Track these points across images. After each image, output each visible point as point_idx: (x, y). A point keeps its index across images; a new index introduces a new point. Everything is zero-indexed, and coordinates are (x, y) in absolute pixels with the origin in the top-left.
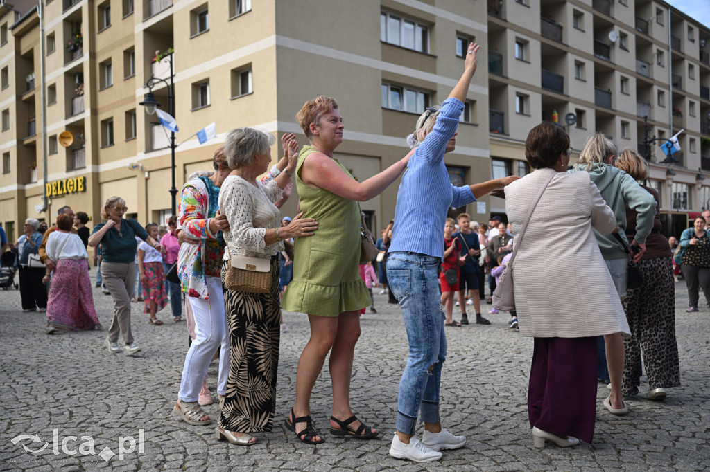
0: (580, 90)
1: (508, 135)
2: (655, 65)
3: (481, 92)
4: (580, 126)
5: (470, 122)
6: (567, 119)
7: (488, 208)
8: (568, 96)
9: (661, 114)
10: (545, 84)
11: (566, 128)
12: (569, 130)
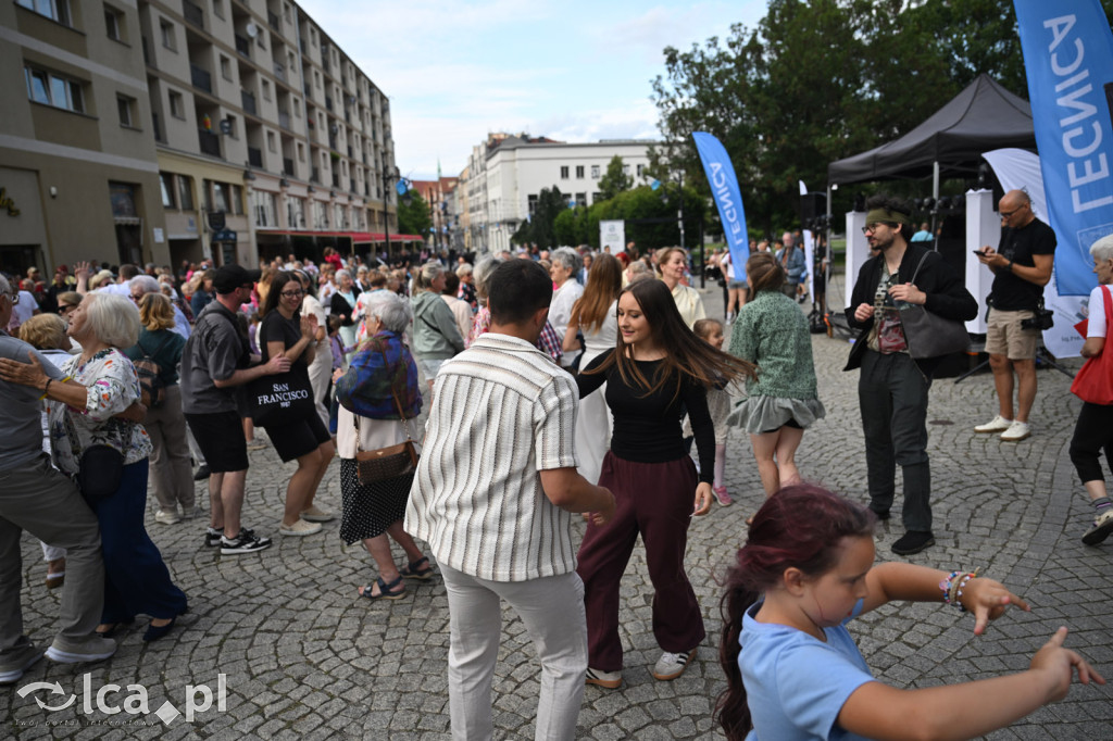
0: (228, 91)
1: (166, 143)
2: (289, 72)
3: (139, 87)
4: (231, 134)
5: (131, 125)
6: (222, 127)
7: (165, 234)
8: (218, 98)
9: (299, 126)
10: (195, 83)
11: (220, 138)
12: (223, 139)
